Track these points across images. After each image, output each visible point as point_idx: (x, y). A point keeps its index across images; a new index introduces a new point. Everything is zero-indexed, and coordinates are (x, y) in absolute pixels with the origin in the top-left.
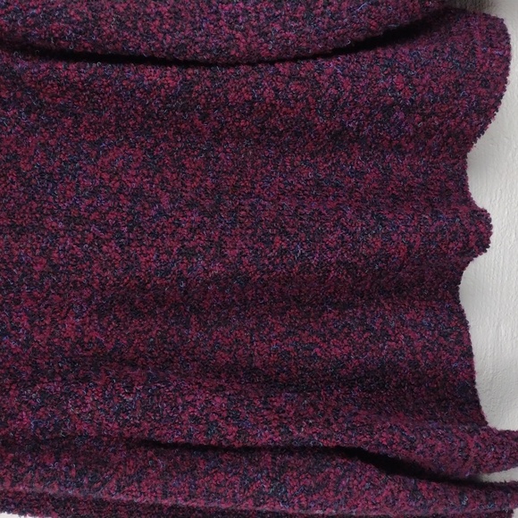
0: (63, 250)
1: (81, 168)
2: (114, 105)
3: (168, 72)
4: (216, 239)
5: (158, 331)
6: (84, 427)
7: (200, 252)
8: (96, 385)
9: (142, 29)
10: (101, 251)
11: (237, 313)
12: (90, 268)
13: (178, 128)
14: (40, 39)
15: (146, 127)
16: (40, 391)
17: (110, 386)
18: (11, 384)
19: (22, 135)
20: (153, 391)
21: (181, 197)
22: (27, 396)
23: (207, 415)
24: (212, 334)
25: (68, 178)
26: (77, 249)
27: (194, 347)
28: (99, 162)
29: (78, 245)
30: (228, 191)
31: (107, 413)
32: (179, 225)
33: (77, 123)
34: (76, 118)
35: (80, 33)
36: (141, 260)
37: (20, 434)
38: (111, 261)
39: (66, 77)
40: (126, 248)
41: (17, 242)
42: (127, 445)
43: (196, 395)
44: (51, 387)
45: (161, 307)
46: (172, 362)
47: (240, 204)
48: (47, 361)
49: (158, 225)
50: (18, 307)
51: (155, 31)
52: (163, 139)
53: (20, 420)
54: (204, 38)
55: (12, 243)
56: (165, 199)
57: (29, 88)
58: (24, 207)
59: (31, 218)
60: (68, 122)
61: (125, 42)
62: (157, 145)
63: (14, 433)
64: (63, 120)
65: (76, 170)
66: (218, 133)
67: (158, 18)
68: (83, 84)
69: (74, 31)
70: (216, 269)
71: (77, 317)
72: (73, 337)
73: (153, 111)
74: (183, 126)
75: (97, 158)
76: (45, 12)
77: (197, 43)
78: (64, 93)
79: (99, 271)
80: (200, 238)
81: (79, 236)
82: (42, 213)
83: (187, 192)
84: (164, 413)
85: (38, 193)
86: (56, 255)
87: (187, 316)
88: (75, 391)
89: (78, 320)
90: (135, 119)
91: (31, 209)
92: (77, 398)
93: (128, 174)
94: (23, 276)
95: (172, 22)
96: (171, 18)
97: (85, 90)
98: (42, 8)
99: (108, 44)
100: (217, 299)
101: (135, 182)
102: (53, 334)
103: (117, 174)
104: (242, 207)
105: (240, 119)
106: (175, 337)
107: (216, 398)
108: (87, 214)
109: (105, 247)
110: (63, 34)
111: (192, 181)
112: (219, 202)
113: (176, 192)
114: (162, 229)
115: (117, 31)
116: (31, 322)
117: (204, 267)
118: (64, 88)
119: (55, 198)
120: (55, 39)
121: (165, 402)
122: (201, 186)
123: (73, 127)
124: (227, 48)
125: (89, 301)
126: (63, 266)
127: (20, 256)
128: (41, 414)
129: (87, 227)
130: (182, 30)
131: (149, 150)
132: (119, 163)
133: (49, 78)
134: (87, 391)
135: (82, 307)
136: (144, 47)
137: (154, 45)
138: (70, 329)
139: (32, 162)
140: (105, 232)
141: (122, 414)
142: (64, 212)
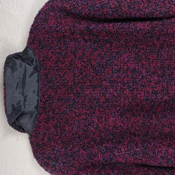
0: (110, 93)
1: (113, 62)
2: (125, 38)
3: (146, 24)
4: (166, 87)
5: (142, 121)
6: (121, 160)
7: (160, 92)
8: (124, 144)
9: (137, 8)
10: (124, 93)
11: (169, 113)
12: (120, 99)
13: (148, 44)
14: (99, 15)
15: (136, 45)
16: (105, 147)
17: (130, 145)
18: (94, 144)
19: (92, 52)
20: (145, 146)
21: (150, 70)
22: (100, 149)
23: (167, 156)
24: (161, 121)
25: (108, 66)
26: (115, 93)
27: (155, 127)
28: (119, 59)
29: (115, 91)
30: (167, 67)
31: (129, 155)
32: (151, 82)
33: (111, 45)
34: (111, 44)
35: (114, 12)
36: (138, 96)
37: (97, 162)
38: (127, 97)
39: (109, 30)
40: (133, 92)
41: (93, 91)
42: (136, 166)
43: (162, 148)
44: (108, 145)
45: (142, 112)
46: (148, 133)
47: (172, 72)
48: (104, 134)
49: (143, 82)
50: (94, 115)
51: (142, 8)
52: (142, 49)
53: (98, 157)
54: (160, 9)
55: (92, 92)
56: (144, 72)
57: (95, 35)
58: (95, 78)
59: (98, 82)
60: (108, 45)
61: (131, 13)
62: (139, 51)
63: (95, 161)
64: (106, 45)
65: (111, 63)
66: (162, 45)
67: (142, 3)
68: (115, 31)
69: (112, 11)
70: (166, 98)
71: (113, 118)
72: (112, 125)
73: (139, 39)
74: (150, 44)
75: (118, 58)
76: (101, 5)
77: (157, 11)
78: (107, 35)
79: (123, 100)
80: (159, 86)
81: (115, 88)
82: (101, 80)
83: (151, 68)
84: (151, 155)
85: (98, 72)
86: (108, 95)
87: (151, 115)
88: (117, 147)
89: (114, 119)
90: (132, 42)
91: (97, 79)
92: (118, 149)
93: (130, 63)
94: (97, 103)
95: (148, 4)
96: (147, 2)
97: (115, 33)
98: (100, 4)
99: (124, 15)
100: (162, 108)
101: (132, 66)
102: (105, 124)
103: (126, 63)
104: (173, 73)
105: (171, 39)
106: (148, 123)
107: (169, 149)
108: (117, 79)
109: (125, 92)
110: (108, 13)
111: (153, 64)
112: (164, 71)
113: (147, 69)
114: (145, 83)
115: (128, 10)
116: (98, 120)
117: (161, 97)
118: (108, 34)
119: (105, 74)
120: (105, 15)
121: (151, 151)
122: (156, 66)
123: (110, 47)
124: (169, 12)
125: (118, 111)
126: (110, 99)
127: (95, 96)
128: (106, 155)
129: (117, 84)
130: (152, 6)
131: (137, 53)
132: (126, 59)
133: (103, 30)
134: (122, 147)
135: (115, 114)
136: (138, 14)
137: (141, 13)
138: (111, 122)
139: (96, 61)
140: (124, 86)
141: (135, 155)
142: (108, 79)
